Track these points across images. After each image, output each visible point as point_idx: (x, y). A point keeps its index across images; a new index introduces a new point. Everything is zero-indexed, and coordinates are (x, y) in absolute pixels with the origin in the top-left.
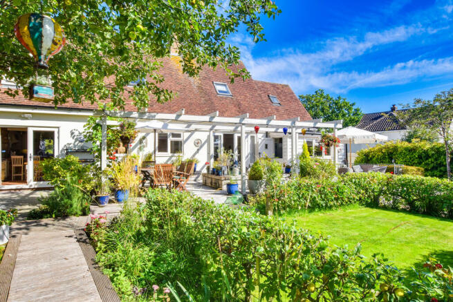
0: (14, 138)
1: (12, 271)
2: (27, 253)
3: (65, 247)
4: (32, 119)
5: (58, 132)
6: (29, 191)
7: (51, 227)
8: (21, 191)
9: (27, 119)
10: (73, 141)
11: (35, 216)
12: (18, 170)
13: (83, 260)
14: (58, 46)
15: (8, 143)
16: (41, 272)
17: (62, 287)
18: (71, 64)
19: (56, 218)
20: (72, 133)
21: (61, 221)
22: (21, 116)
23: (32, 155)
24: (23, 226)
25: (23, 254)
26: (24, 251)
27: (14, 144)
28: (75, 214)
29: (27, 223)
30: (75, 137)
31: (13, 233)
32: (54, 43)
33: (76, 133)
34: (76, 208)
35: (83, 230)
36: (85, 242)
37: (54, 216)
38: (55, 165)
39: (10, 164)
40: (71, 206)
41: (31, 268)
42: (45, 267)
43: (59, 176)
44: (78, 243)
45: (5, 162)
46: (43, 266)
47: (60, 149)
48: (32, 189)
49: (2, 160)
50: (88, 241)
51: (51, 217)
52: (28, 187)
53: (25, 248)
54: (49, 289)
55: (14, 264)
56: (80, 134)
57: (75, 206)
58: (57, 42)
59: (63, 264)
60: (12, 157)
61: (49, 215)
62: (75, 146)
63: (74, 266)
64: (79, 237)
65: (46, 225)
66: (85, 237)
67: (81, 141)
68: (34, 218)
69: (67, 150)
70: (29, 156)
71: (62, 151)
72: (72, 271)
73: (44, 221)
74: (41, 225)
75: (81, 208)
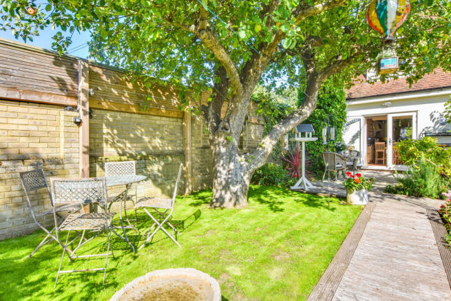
0: (378, 127)
1: (367, 223)
2: (379, 215)
3: (415, 220)
4: (392, 106)
5: (417, 116)
6: (388, 173)
7: (403, 202)
8: (382, 172)
9: (387, 107)
10: (432, 124)
11: (390, 191)
12: (381, 154)
13: (432, 235)
14: (402, 15)
15: (373, 132)
16: (389, 231)
17: (405, 247)
18: (422, 35)
19: (409, 196)
20: (432, 116)
21: (414, 200)
22: (382, 105)
23: (391, 139)
24: (379, 196)
25: (376, 214)
26: (377, 212)
27: (378, 133)
28: (430, 196)
29: (383, 195)
30: (436, 120)
31: (371, 199)
32: (398, 14)
33: (436, 115)
34: (431, 189)
35: (438, 211)
36: (437, 221)
37: (407, 193)
38: (411, 146)
39: (374, 149)
40: (426, 186)
41: (381, 225)
42: (392, 228)
43: (414, 157)
44: (428, 220)
45: (370, 147)
46: (392, 227)
47: (419, 133)
48: (391, 171)
49: (368, 146)
50: (440, 221)
51: (405, 194)
52: (387, 169)
53: (379, 211)
54: (394, 244)
55: (369, 219)
56: (441, 115)
57: (429, 186)
58: (401, 11)
59: (410, 231)
60: (376, 143)
61: (402, 192)
62: (435, 129)
63: (420, 236)
64: (430, 216)
65: (399, 199)
66: (437, 217)
67: (443, 124)
68: (389, 192)
69: (425, 134)
70: (388, 141)
71: (420, 135)
72: (418, 239)
73: (398, 196)
74: (394, 199)
75: (437, 191)
